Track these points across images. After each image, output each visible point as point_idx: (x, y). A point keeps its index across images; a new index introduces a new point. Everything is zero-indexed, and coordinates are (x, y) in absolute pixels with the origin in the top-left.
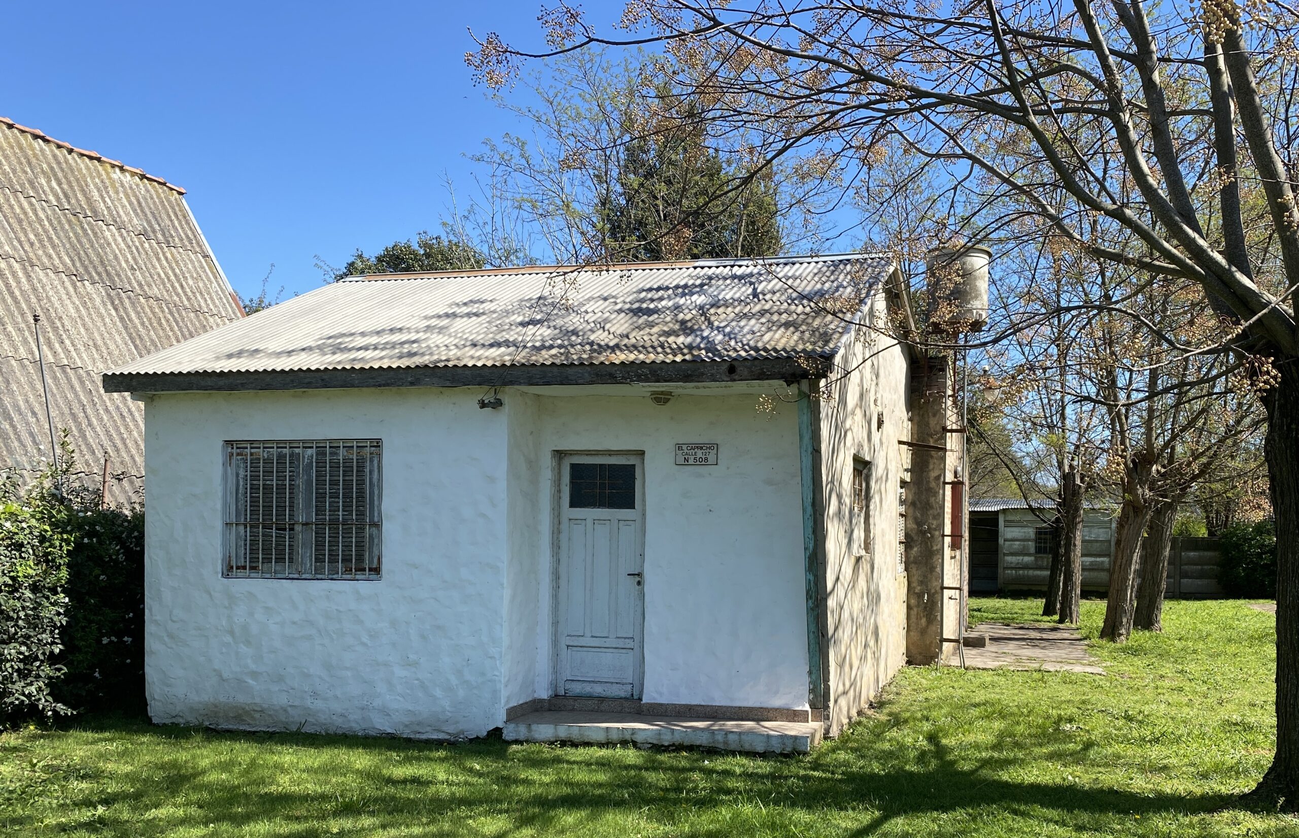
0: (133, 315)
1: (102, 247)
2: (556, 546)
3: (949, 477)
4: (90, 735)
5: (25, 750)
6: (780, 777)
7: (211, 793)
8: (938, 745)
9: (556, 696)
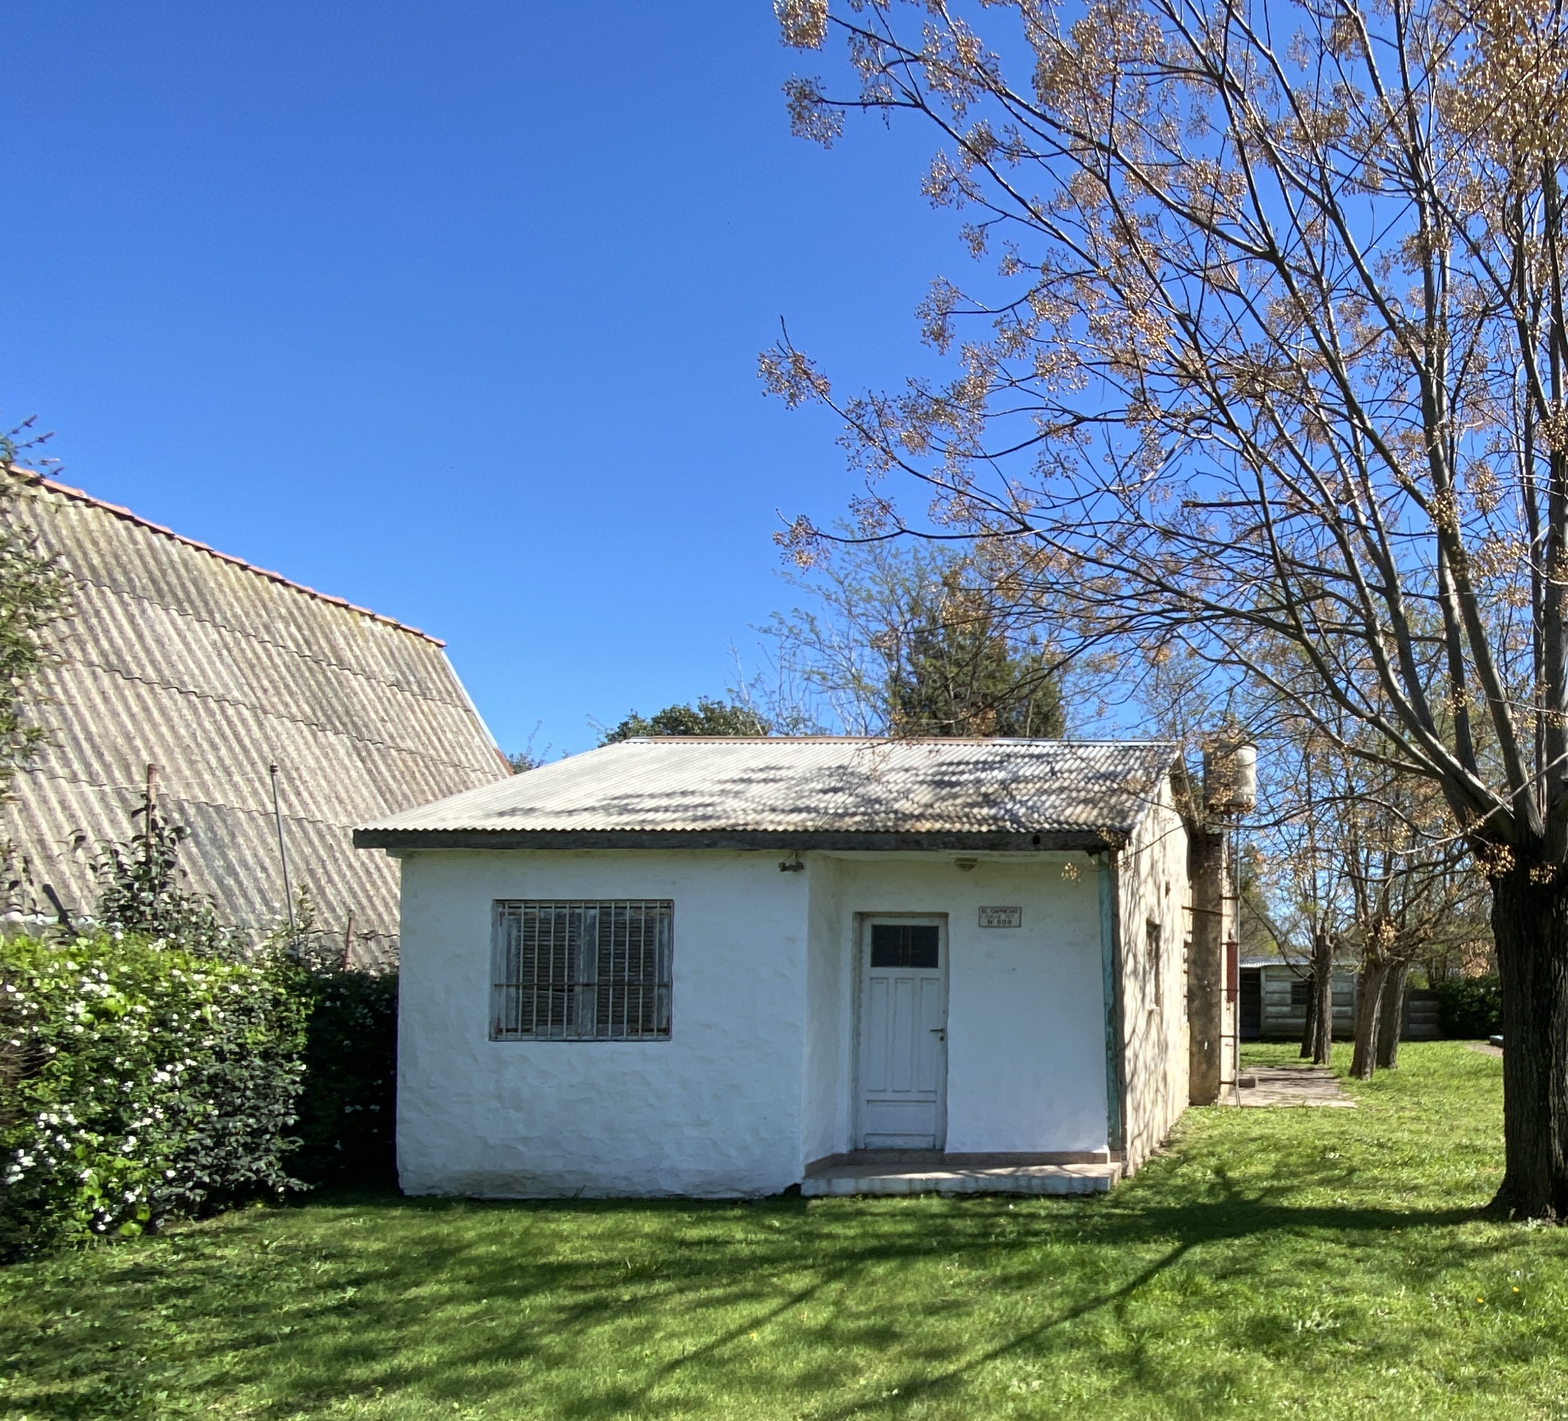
0: (383, 768)
1: (347, 696)
2: (857, 1004)
3: (1225, 939)
4: (330, 1211)
5: (253, 1230)
6: (1084, 1217)
7: (480, 1267)
8: (1224, 1177)
9: (856, 1150)
